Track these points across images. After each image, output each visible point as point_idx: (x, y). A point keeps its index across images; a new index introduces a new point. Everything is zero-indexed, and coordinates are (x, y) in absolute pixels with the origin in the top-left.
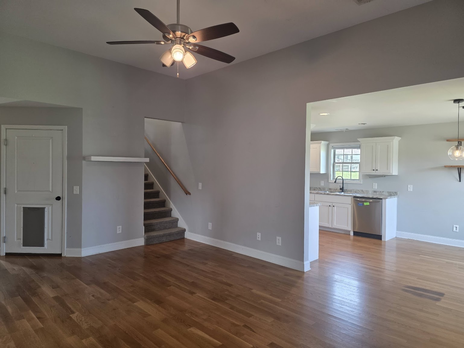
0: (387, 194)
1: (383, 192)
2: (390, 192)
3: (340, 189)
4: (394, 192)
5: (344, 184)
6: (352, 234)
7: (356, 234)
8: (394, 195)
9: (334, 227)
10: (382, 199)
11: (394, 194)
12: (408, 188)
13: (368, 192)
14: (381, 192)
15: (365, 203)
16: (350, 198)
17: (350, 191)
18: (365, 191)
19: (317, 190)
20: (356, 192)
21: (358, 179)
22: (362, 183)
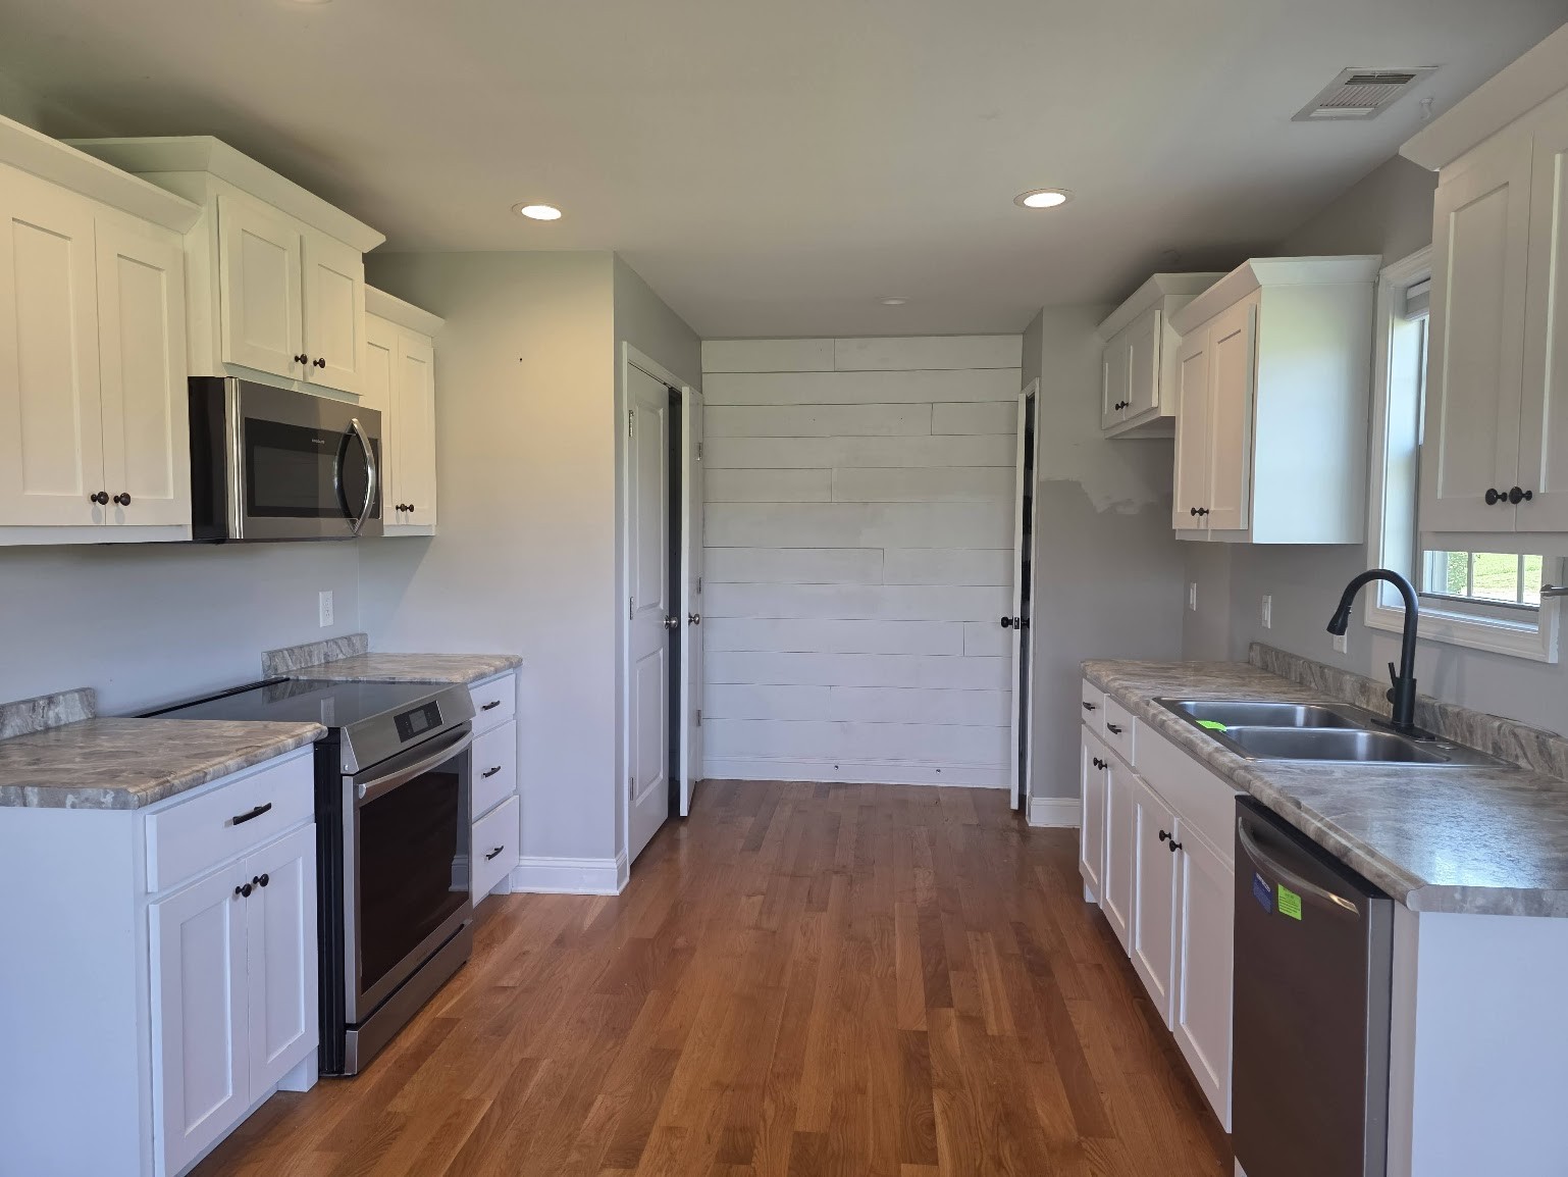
3: (1390, 696)
5: (1417, 650)
17: (1464, 727)
18: (1563, 757)
19: (1313, 685)
20: (1500, 748)
21: (1536, 610)
22: (1553, 658)
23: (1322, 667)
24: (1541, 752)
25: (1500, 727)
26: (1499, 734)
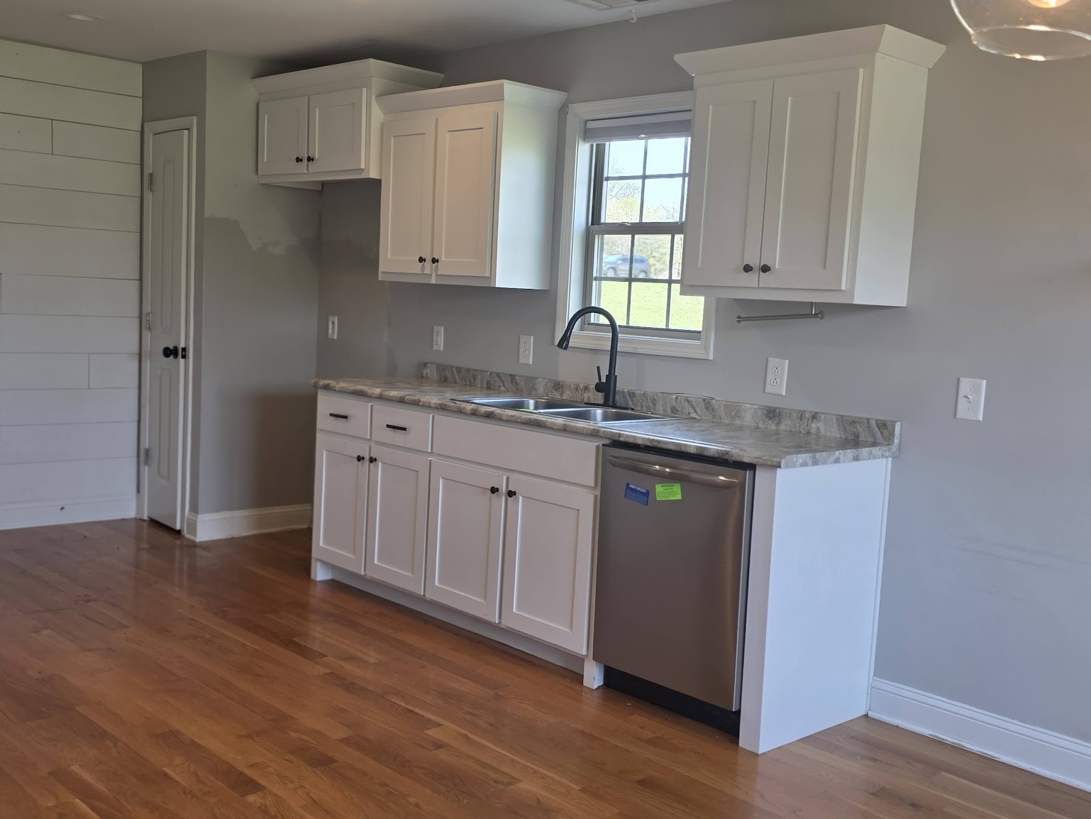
0: (835, 433)
1: (815, 416)
2: (853, 422)
3: (599, 387)
4: (873, 423)
5: (619, 359)
6: (593, 677)
7: (616, 682)
8: (874, 444)
9: (506, 623)
10: (752, 467)
11: (873, 435)
12: (961, 401)
13: (738, 416)
14: (801, 416)
15: (659, 489)
16: (591, 446)
17: (649, 401)
18: (722, 409)
19: (502, 388)
20: (677, 410)
21: (700, 332)
22: (711, 358)
23: (512, 377)
24: (707, 409)
25: (677, 398)
26: (676, 401)
